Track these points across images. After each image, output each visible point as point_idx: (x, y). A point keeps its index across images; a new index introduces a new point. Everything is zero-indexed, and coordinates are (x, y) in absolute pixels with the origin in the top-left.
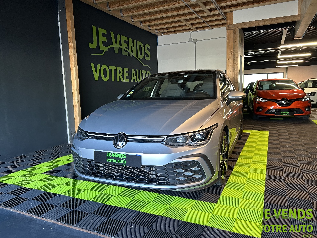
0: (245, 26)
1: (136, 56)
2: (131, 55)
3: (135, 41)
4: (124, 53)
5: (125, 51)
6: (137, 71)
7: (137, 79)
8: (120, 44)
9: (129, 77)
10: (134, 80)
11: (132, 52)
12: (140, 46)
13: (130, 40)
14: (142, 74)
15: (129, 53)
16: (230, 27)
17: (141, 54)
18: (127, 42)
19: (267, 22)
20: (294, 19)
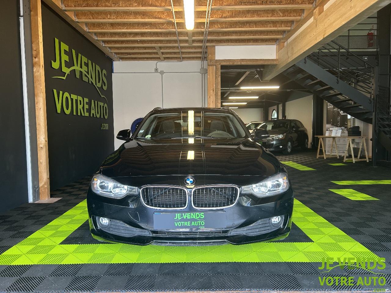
0: (228, 64)
1: (94, 84)
2: (90, 82)
3: (94, 64)
4: (85, 79)
5: (86, 75)
6: (96, 102)
7: (95, 113)
8: (81, 67)
9: (89, 111)
10: (93, 114)
11: (92, 78)
12: (98, 71)
13: (90, 62)
14: (100, 106)
15: (88, 78)
16: (213, 63)
17: (99, 82)
18: (87, 65)
19: (249, 62)
20: (272, 63)
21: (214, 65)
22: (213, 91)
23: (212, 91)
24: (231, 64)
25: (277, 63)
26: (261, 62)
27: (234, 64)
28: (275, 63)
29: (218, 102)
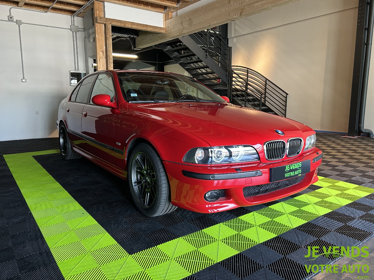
0: (119, 24)
16: (103, 20)
19: (139, 27)
20: (160, 31)
21: (103, 24)
22: (103, 53)
23: (101, 53)
24: (122, 25)
25: (164, 32)
26: (151, 28)
27: (125, 26)
28: (162, 31)
29: (110, 66)
